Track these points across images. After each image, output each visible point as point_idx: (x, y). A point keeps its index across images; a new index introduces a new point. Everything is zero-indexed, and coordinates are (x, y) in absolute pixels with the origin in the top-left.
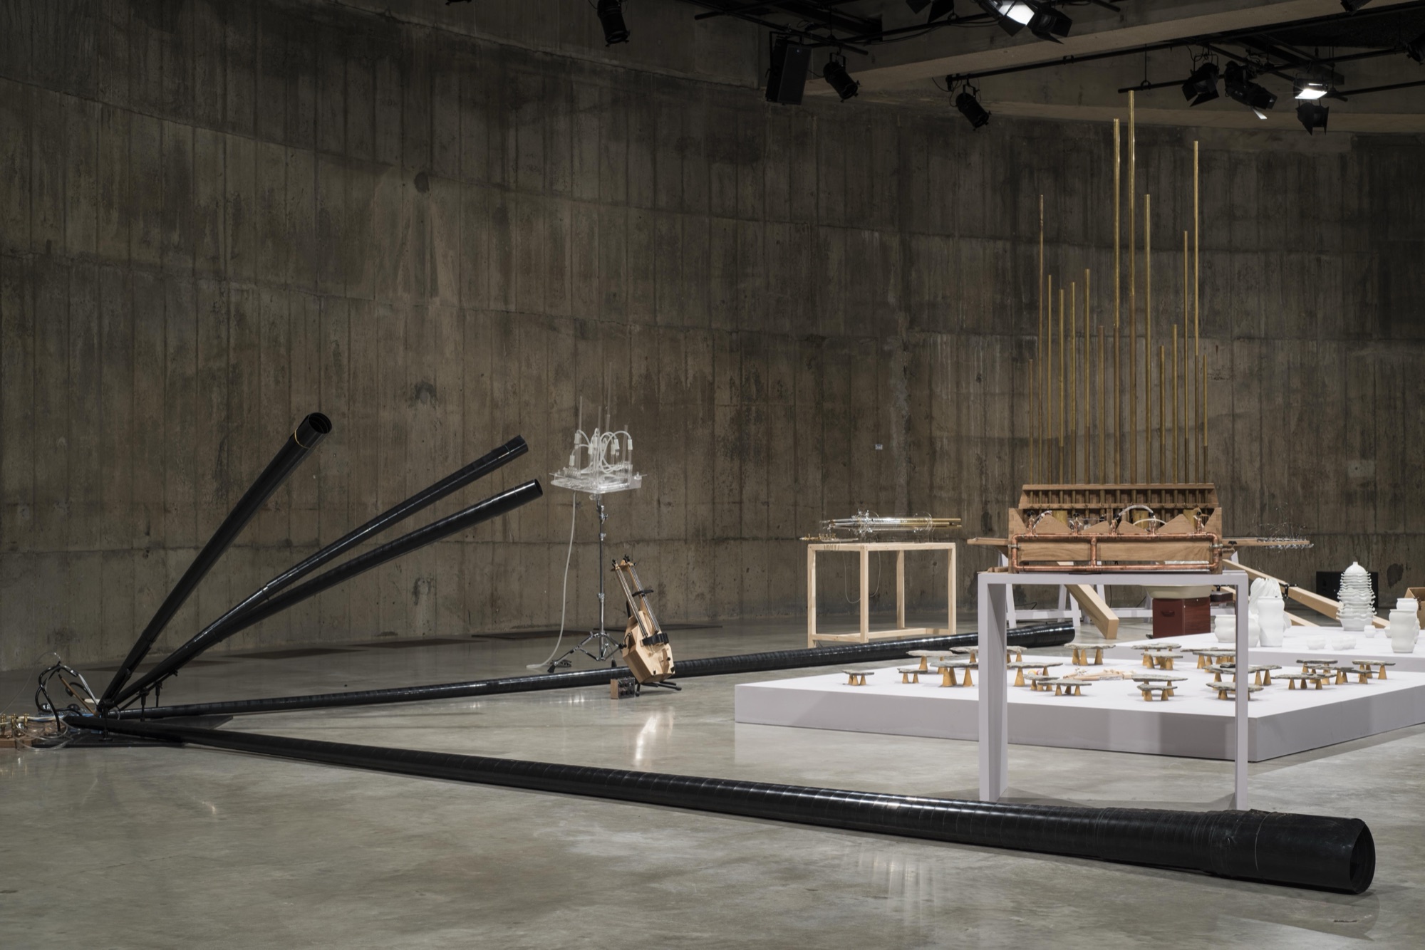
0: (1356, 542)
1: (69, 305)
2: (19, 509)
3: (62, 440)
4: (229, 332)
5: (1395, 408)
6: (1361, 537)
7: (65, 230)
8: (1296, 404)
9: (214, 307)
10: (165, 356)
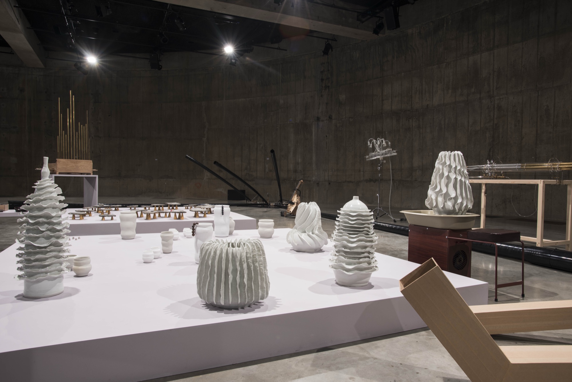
1: (434, 119)
2: (418, 171)
3: (431, 153)
4: (494, 113)
7: (433, 100)
9: (488, 107)
10: (468, 126)
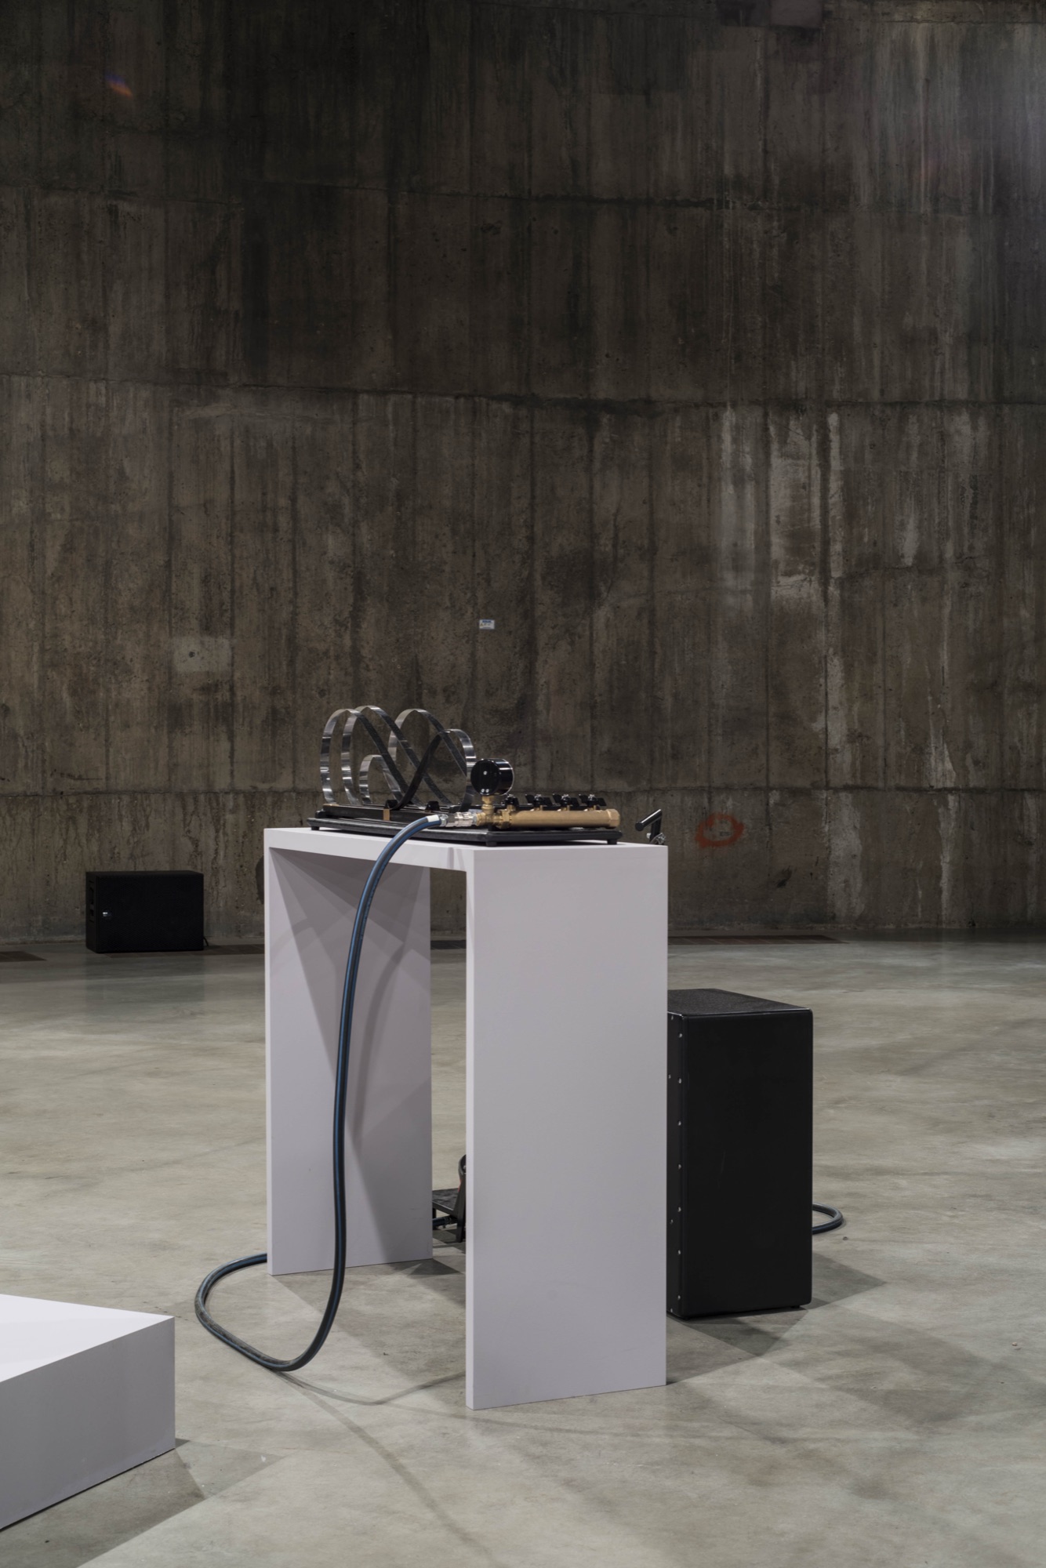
0: (191, 808)
5: (276, 530)
6: (202, 798)
8: (59, 516)
